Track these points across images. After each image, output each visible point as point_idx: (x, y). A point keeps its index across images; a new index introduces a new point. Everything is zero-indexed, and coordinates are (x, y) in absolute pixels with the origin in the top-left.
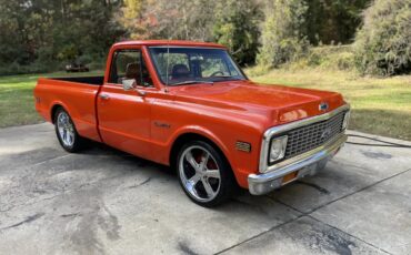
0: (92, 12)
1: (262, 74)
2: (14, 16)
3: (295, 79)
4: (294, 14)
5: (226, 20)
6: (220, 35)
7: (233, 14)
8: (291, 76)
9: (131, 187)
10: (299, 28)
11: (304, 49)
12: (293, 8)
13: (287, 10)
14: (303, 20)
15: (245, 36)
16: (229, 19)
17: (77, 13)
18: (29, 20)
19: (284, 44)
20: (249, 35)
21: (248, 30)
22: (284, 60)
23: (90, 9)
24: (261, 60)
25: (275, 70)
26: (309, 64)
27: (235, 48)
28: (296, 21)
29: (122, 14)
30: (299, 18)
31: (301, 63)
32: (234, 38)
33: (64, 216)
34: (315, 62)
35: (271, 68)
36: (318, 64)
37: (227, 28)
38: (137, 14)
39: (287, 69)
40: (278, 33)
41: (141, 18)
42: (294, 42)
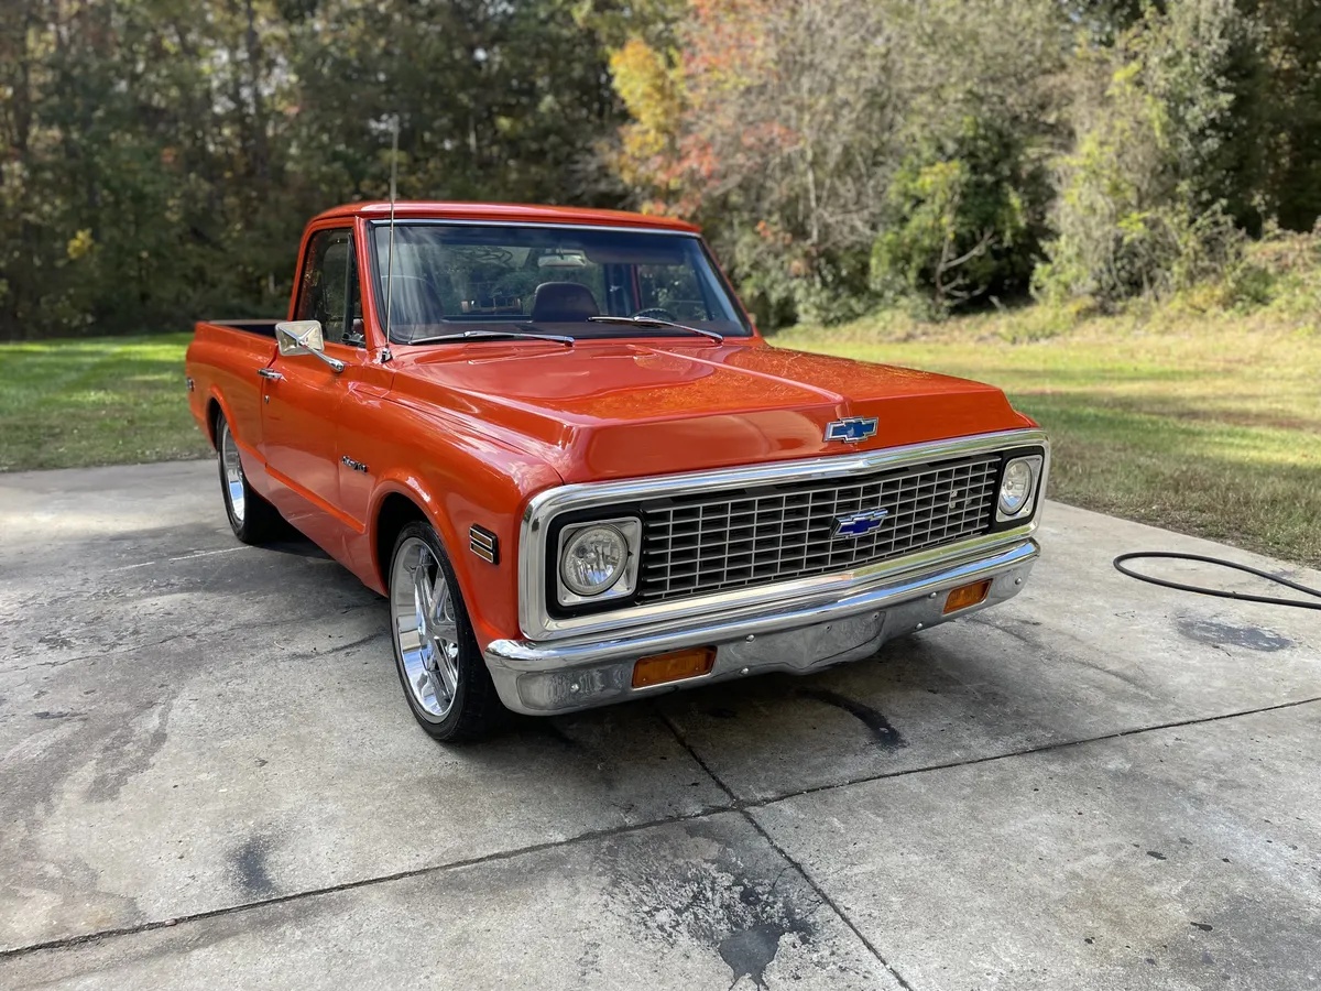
0: (553, 139)
1: (1052, 334)
2: (336, 156)
3: (1168, 352)
4: (1180, 121)
5: (941, 148)
6: (919, 202)
7: (965, 130)
8: (1153, 339)
9: (295, 656)
10: (1199, 171)
11: (1211, 244)
12: (1176, 101)
13: (1154, 111)
14: (1212, 143)
15: (1003, 203)
16: (951, 147)
17: (512, 144)
18: (374, 169)
19: (1134, 229)
20: (1015, 200)
21: (1015, 181)
22: (1135, 286)
23: (547, 133)
24: (1050, 285)
25: (1102, 322)
26: (1228, 302)
27: (963, 245)
28: (1186, 147)
29: (620, 142)
30: (1200, 135)
31: (1198, 297)
32: (960, 211)
33: (45, 715)
34: (1252, 293)
35: (1087, 314)
36: (1261, 299)
37: (941, 178)
38: (664, 140)
39: (1145, 316)
40: (1116, 189)
41: (673, 153)
42: (1172, 220)
